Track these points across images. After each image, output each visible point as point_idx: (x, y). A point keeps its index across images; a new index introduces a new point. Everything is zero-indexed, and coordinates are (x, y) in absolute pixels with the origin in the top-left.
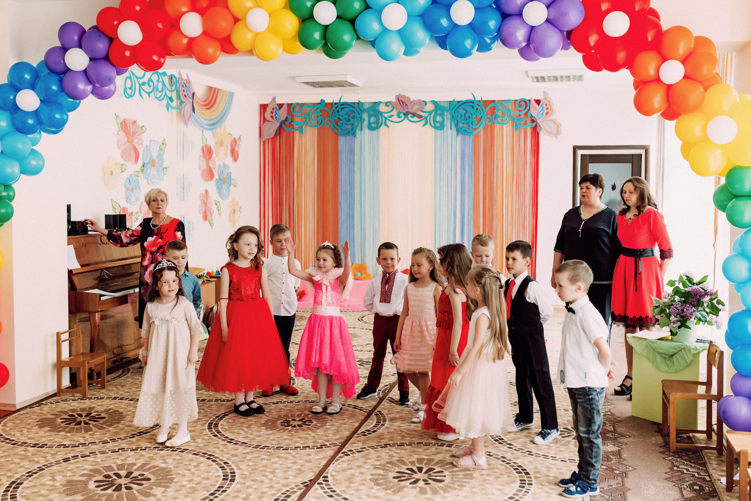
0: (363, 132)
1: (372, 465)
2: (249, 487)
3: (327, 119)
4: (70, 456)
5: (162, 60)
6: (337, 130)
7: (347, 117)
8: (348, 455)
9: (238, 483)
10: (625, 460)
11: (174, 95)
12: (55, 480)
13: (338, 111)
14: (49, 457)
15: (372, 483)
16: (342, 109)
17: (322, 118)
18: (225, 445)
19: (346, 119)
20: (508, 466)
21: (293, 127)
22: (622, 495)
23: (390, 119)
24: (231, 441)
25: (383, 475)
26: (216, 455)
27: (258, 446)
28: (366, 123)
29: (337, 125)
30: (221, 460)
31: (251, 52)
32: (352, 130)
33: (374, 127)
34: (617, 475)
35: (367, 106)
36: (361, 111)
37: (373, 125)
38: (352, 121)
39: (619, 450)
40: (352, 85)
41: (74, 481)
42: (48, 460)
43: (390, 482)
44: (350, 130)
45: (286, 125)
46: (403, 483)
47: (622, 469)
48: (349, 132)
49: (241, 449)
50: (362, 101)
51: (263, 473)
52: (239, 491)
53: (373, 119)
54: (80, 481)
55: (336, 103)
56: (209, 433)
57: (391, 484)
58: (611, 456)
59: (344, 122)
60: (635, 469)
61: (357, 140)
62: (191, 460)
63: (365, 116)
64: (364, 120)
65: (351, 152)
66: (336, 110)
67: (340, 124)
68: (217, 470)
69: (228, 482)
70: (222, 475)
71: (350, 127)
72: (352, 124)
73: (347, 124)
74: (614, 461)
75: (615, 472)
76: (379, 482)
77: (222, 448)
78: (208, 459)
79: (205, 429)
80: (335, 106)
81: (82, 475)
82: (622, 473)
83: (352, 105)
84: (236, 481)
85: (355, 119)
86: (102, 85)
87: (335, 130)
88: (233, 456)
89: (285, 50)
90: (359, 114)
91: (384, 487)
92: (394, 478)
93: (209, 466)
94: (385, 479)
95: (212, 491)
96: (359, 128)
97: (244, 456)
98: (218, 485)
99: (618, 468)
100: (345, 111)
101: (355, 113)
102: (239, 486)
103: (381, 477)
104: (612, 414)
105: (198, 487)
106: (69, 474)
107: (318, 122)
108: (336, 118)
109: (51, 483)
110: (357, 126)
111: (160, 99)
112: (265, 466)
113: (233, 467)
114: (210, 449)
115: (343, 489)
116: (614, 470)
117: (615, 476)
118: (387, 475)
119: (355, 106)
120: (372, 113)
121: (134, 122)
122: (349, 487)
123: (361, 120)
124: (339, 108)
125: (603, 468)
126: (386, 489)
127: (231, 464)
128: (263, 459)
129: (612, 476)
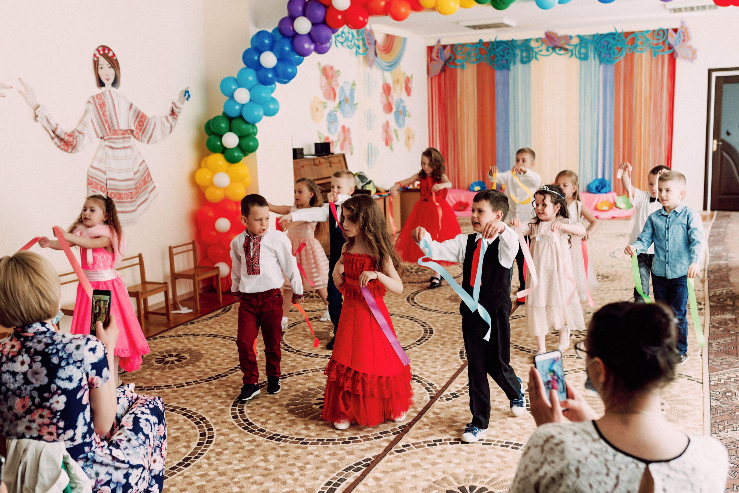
0: (516, 66)
2: (443, 338)
3: (484, 56)
4: (312, 317)
5: (366, 20)
6: (494, 65)
7: (502, 53)
8: (515, 319)
9: (435, 335)
11: (361, 43)
12: (306, 331)
13: (494, 49)
14: (298, 317)
16: (497, 47)
17: (480, 55)
18: (421, 311)
19: (501, 55)
21: (456, 65)
22: (735, 348)
23: (540, 53)
24: (426, 309)
26: (416, 318)
27: (446, 313)
28: (518, 58)
29: (493, 60)
30: (420, 321)
31: (434, 9)
32: (507, 64)
33: (526, 61)
34: (732, 334)
35: (519, 43)
36: (514, 47)
37: (525, 59)
38: (507, 57)
39: (736, 318)
40: (507, 26)
41: (319, 332)
42: (297, 320)
44: (505, 65)
45: (449, 63)
48: (504, 67)
49: (434, 314)
50: (515, 39)
51: (453, 329)
52: (437, 340)
53: (524, 54)
54: (324, 332)
55: (492, 42)
56: (408, 304)
57: (550, 337)
58: (729, 322)
59: (499, 58)
61: (511, 73)
62: (399, 321)
63: (518, 52)
64: (517, 55)
65: (506, 83)
66: (492, 48)
67: (496, 60)
68: (419, 327)
69: (428, 334)
70: (423, 330)
71: (504, 62)
72: (507, 60)
73: (502, 60)
74: (730, 325)
75: (731, 332)
77: (420, 313)
78: (411, 320)
79: (404, 301)
80: (491, 45)
81: (323, 329)
83: (506, 43)
84: (434, 334)
85: (510, 55)
86: (322, 44)
87: (492, 65)
88: (429, 318)
89: (462, 6)
90: (513, 50)
92: (552, 333)
93: (412, 324)
95: (418, 339)
96: (512, 62)
97: (437, 318)
98: (422, 336)
99: (734, 330)
100: (500, 48)
101: (508, 49)
102: (436, 337)
104: (733, 293)
105: (407, 337)
106: (314, 328)
107: (477, 59)
108: (492, 55)
109: (304, 333)
110: (511, 61)
111: (351, 47)
112: (454, 325)
113: (430, 325)
114: (411, 314)
115: (514, 339)
116: (729, 331)
119: (510, 44)
120: (523, 49)
121: (332, 68)
122: (519, 338)
123: (515, 55)
124: (495, 47)
125: (720, 330)
127: (428, 323)
128: (452, 321)
129: (728, 335)
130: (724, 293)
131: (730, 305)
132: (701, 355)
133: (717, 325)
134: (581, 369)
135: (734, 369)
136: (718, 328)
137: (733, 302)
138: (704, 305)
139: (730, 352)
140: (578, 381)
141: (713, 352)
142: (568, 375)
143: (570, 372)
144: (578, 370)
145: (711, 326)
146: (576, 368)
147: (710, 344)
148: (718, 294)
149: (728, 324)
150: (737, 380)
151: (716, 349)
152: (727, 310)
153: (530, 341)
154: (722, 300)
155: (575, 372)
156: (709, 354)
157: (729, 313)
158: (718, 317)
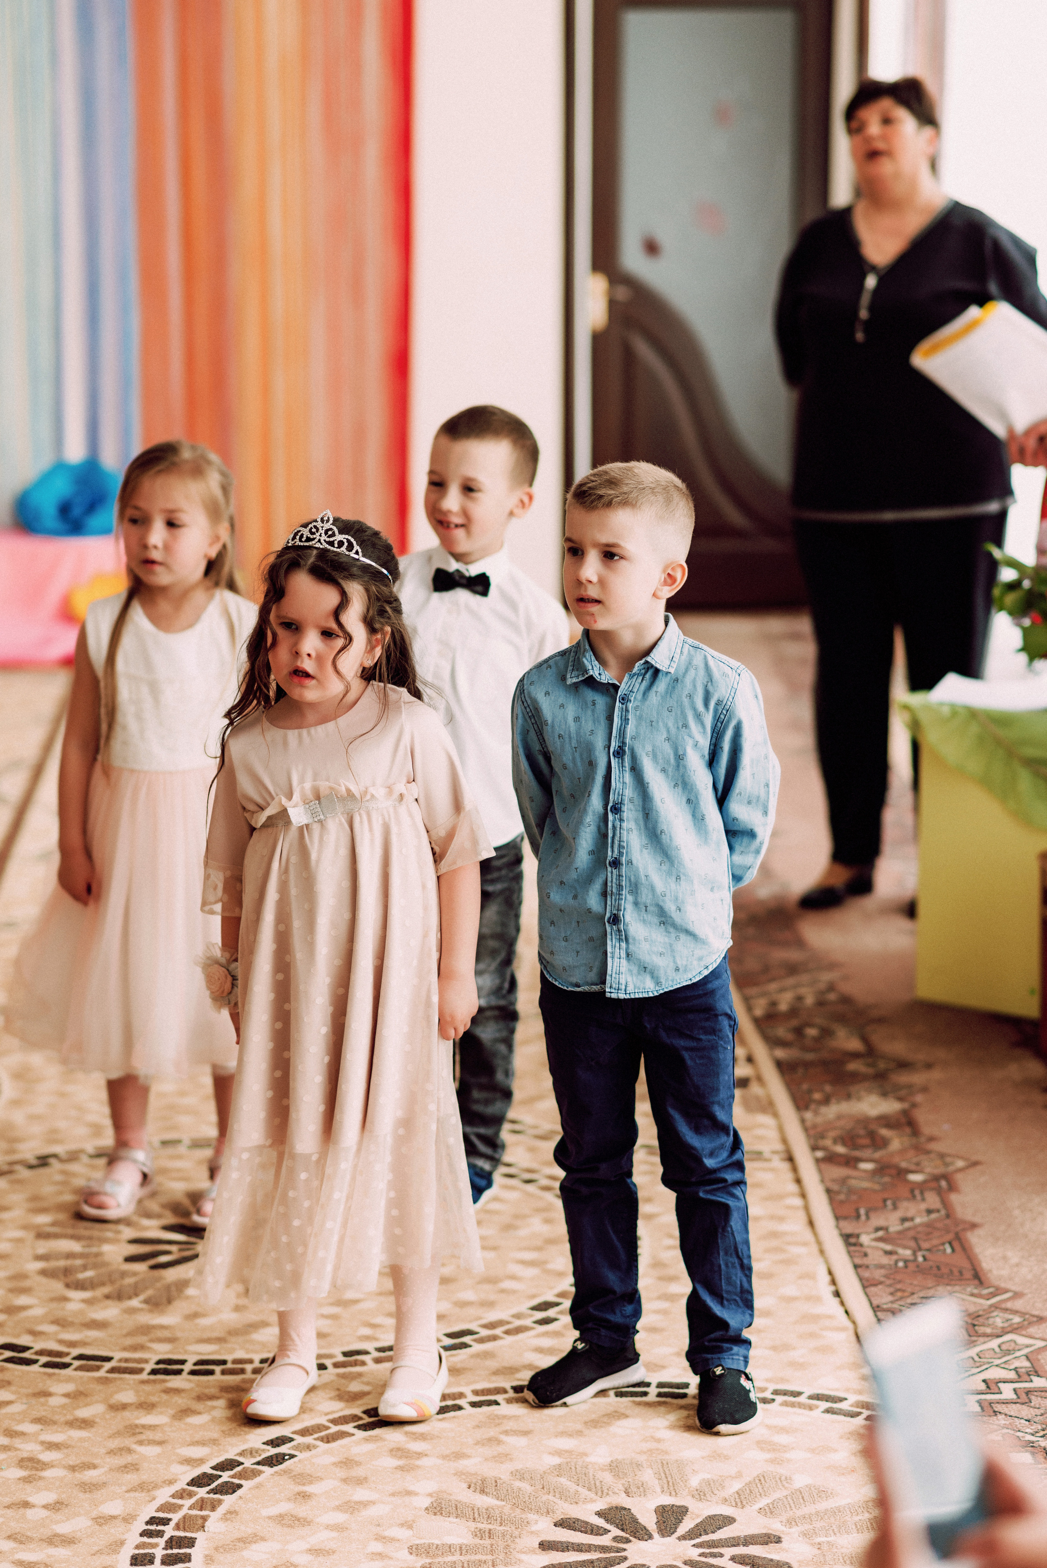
1: (25, 1227)
10: (931, 1139)
15: (57, 1287)
20: (530, 1188)
25: (82, 1256)
34: (922, 1187)
39: (905, 1113)
43: (123, 1274)
46: (172, 1275)
47: (932, 1167)
57: (129, 1281)
58: (884, 1132)
60: (975, 1164)
74: (896, 1144)
75: (912, 1177)
76: (81, 1276)
82: (936, 1178)
91: (106, 1290)
92: (130, 1259)
94: (95, 1266)
99: (918, 1164)
103: (78, 1262)
116: (902, 1173)
117: (915, 1192)
118: (97, 1255)
125: (865, 1171)
126: (119, 1296)
129: (904, 1191)
130: (809, 1000)
131: (855, 1055)
132: (837, 1294)
133: (840, 1149)
134: (344, 1420)
135: (994, 1343)
136: (850, 1162)
137: (865, 1039)
138: (750, 1059)
139: (945, 1270)
140: (361, 1481)
141: (878, 1274)
142: (301, 1456)
143: (299, 1439)
144: (334, 1429)
145: (820, 1154)
146: (323, 1420)
147: (850, 1240)
148: (783, 1007)
149: (884, 1143)
150: (1028, 1392)
151: (885, 1260)
152: (855, 1078)
153: (38, 1312)
154: (812, 1032)
155: (328, 1439)
156: (866, 1284)
157: (870, 1091)
158: (831, 1111)
